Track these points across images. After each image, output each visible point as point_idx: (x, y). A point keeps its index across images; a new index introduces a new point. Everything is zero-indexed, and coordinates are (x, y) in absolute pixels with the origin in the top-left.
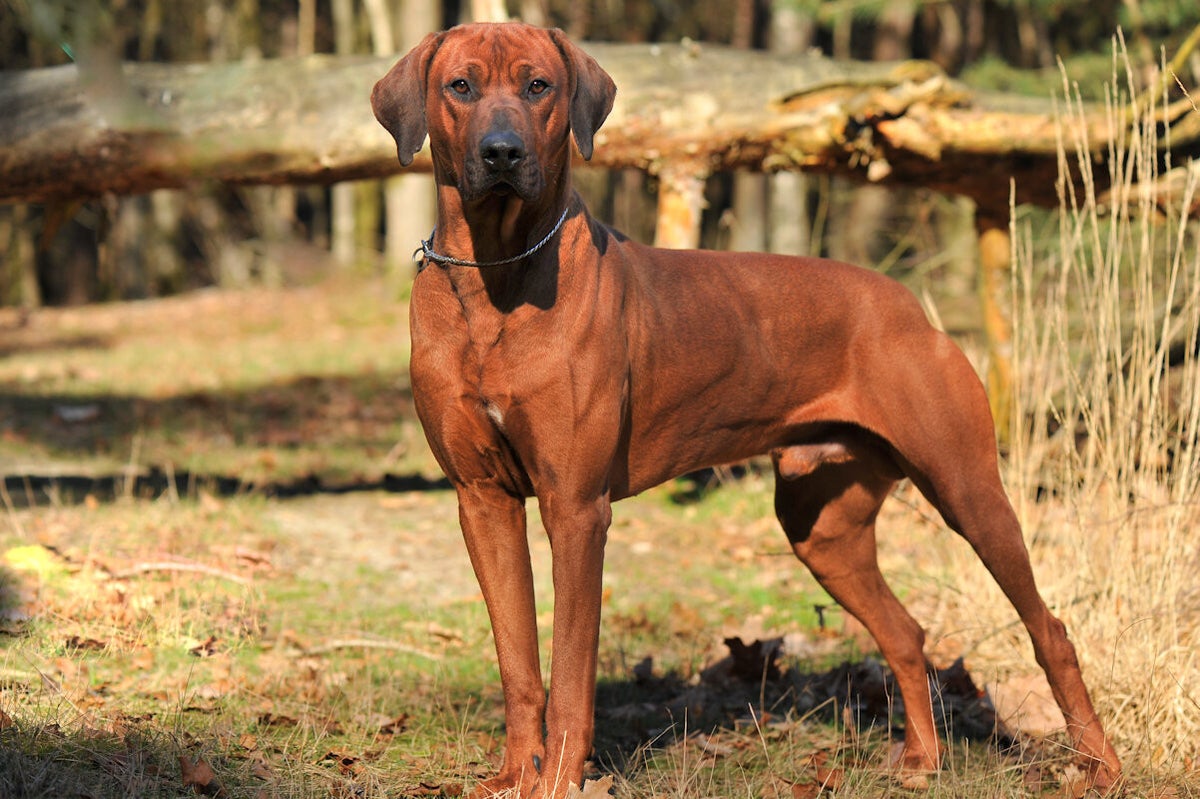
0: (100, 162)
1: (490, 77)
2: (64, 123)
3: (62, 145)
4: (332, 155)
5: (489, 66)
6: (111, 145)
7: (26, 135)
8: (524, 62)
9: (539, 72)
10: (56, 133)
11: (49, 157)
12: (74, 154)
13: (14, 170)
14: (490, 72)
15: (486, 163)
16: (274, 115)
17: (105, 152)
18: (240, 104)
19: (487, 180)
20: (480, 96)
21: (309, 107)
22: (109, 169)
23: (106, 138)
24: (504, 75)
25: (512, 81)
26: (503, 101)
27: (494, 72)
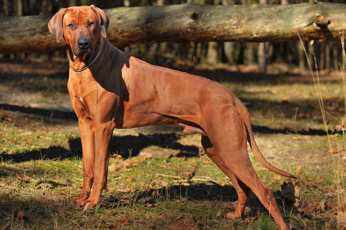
0: (188, 33)
1: (78, 23)
2: (177, 21)
3: (177, 27)
4: (257, 34)
5: (78, 20)
6: (191, 28)
7: (166, 24)
8: (87, 18)
9: (91, 20)
10: (175, 24)
11: (173, 30)
12: (180, 30)
13: (163, 33)
14: (79, 22)
15: (79, 47)
16: (239, 21)
17: (189, 30)
18: (230, 17)
19: (80, 51)
20: (76, 28)
21: (250, 19)
22: (191, 35)
23: (189, 26)
24: (82, 22)
25: (84, 24)
26: (83, 29)
27: (80, 22)
